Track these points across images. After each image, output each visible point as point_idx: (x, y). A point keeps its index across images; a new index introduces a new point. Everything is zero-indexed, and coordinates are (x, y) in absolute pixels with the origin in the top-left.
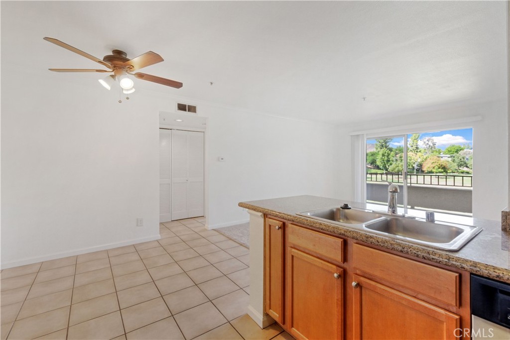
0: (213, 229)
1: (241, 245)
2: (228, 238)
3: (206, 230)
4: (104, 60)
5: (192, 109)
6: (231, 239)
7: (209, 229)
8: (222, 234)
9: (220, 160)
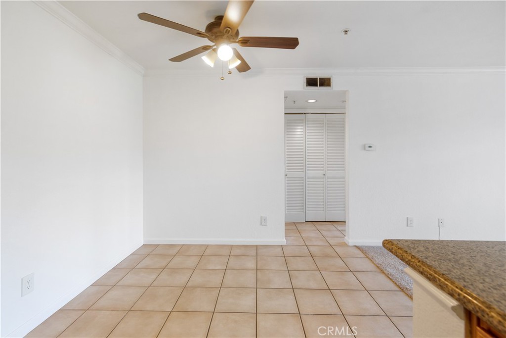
0: (355, 246)
1: (402, 290)
2: (378, 267)
3: (345, 245)
4: (206, 32)
5: (325, 82)
6: (382, 272)
7: (350, 244)
8: (368, 257)
9: (368, 148)
